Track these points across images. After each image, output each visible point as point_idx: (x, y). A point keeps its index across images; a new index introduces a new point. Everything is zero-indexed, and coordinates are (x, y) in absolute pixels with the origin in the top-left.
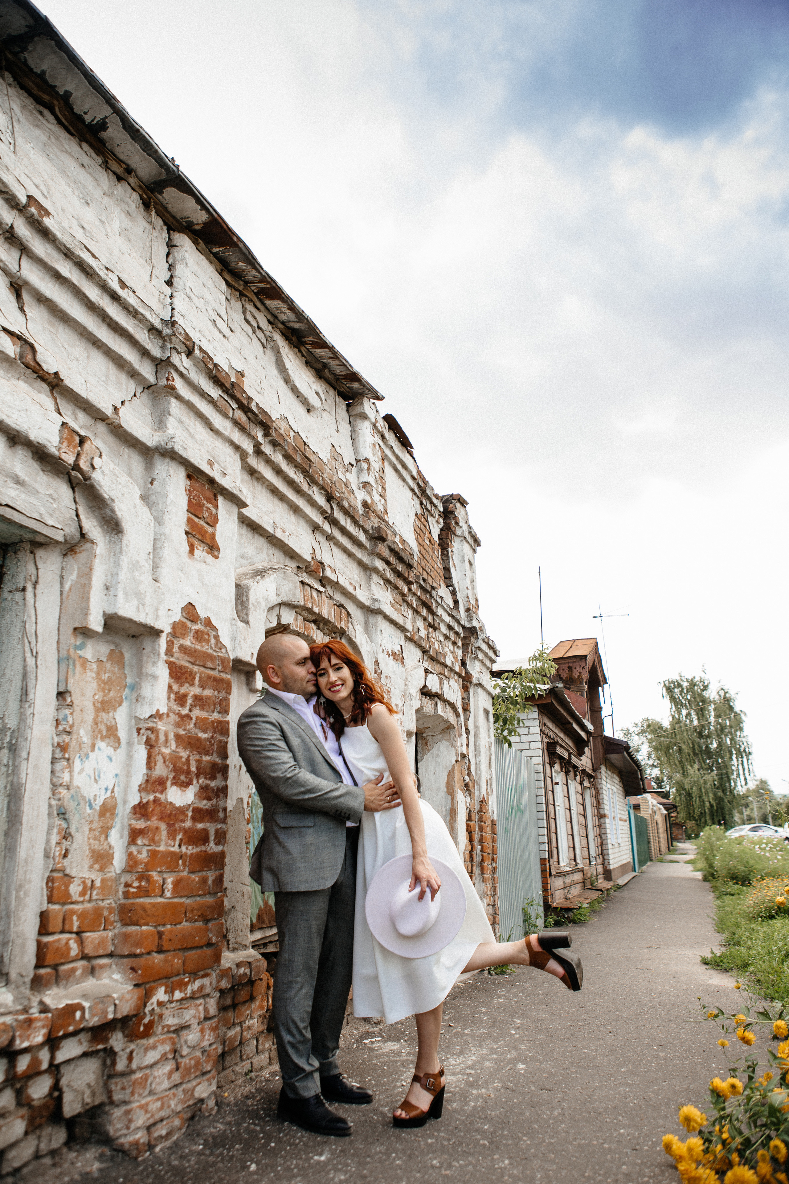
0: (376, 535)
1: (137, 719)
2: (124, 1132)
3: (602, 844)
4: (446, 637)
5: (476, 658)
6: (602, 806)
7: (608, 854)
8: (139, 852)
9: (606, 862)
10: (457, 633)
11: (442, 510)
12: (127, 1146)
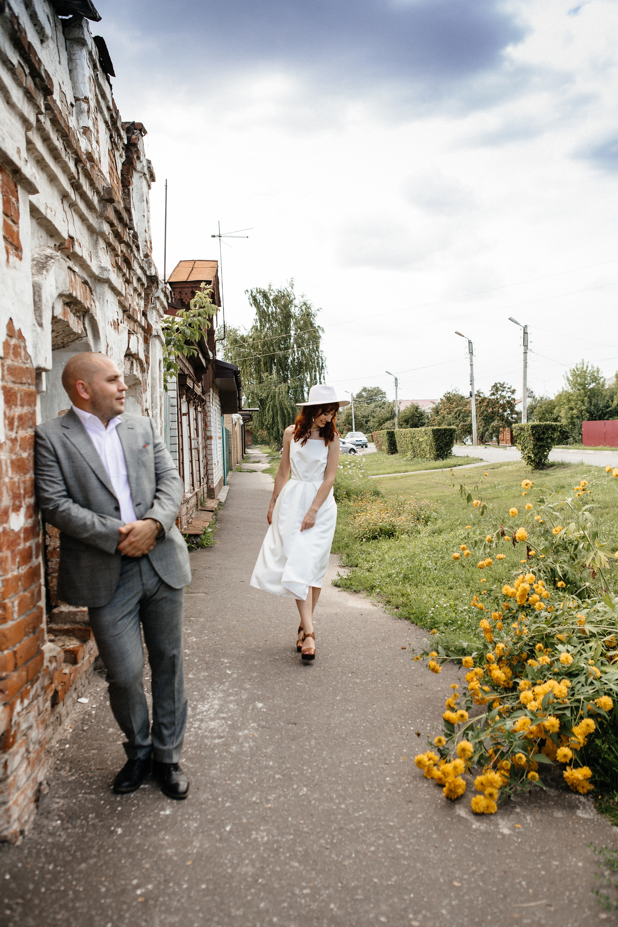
2: (6, 826)
3: (207, 465)
4: (135, 290)
5: (155, 308)
6: (209, 428)
9: (210, 481)
10: (143, 285)
11: (126, 142)
12: (9, 837)
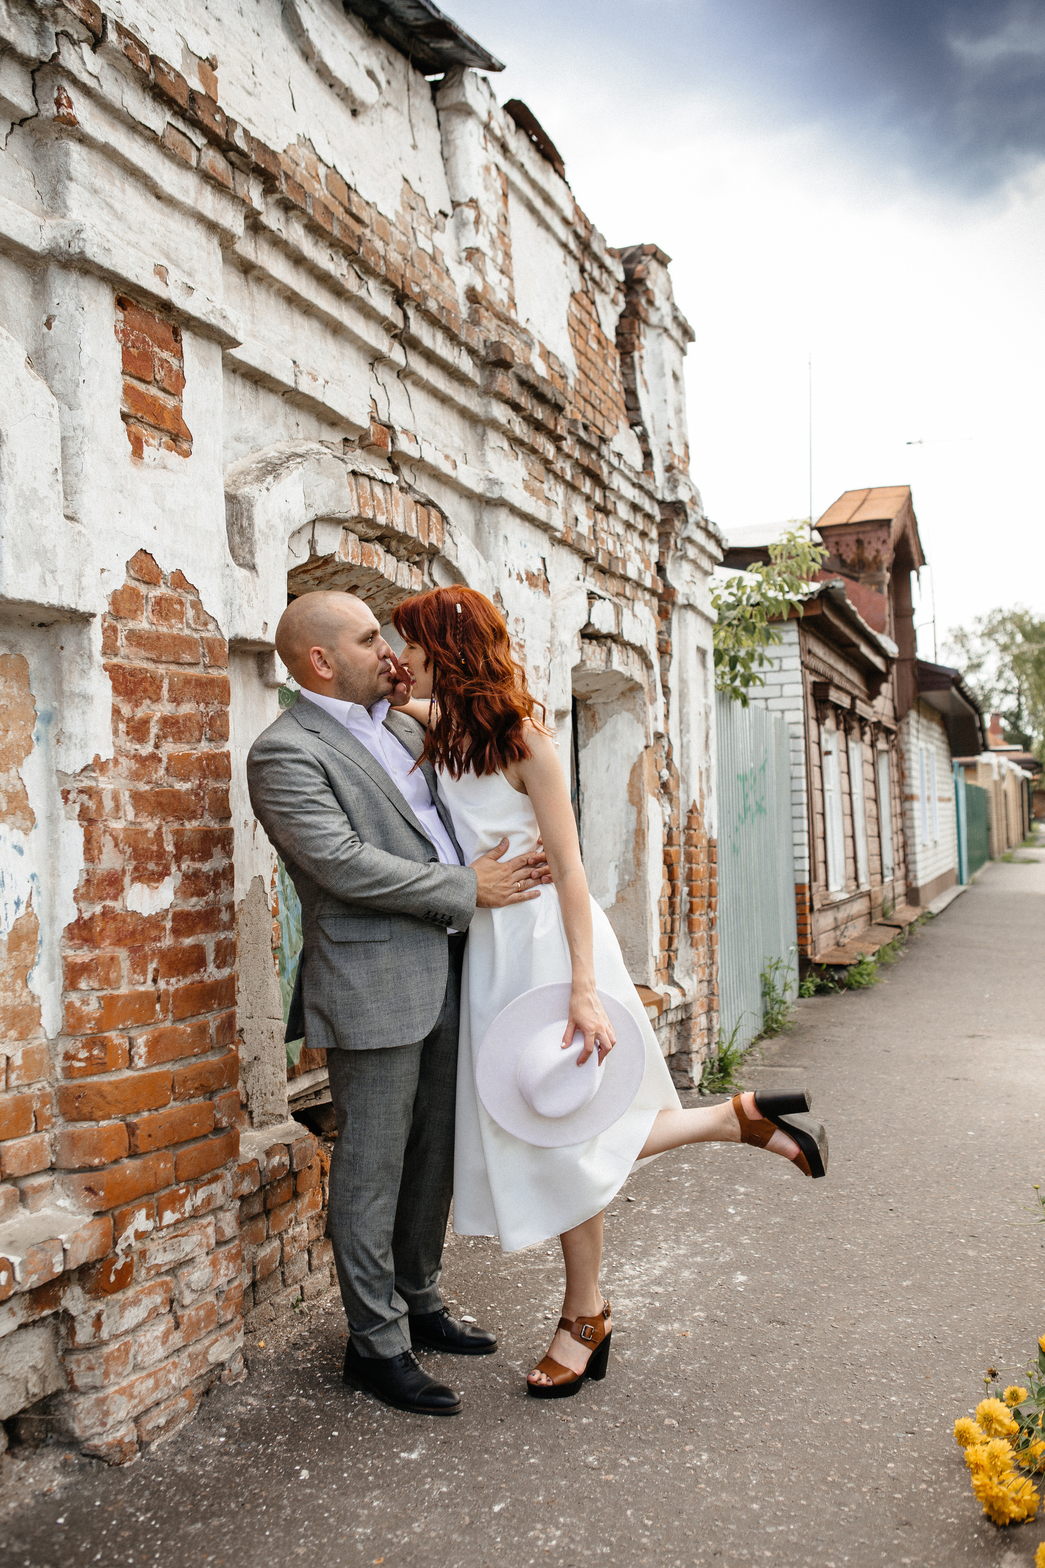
0: (492, 358)
1: (62, 775)
2: (99, 1429)
3: (905, 845)
4: (629, 526)
5: (684, 557)
6: (908, 781)
7: (915, 862)
8: (85, 1002)
9: (911, 875)
10: (649, 517)
11: (621, 277)
12: (104, 1450)
